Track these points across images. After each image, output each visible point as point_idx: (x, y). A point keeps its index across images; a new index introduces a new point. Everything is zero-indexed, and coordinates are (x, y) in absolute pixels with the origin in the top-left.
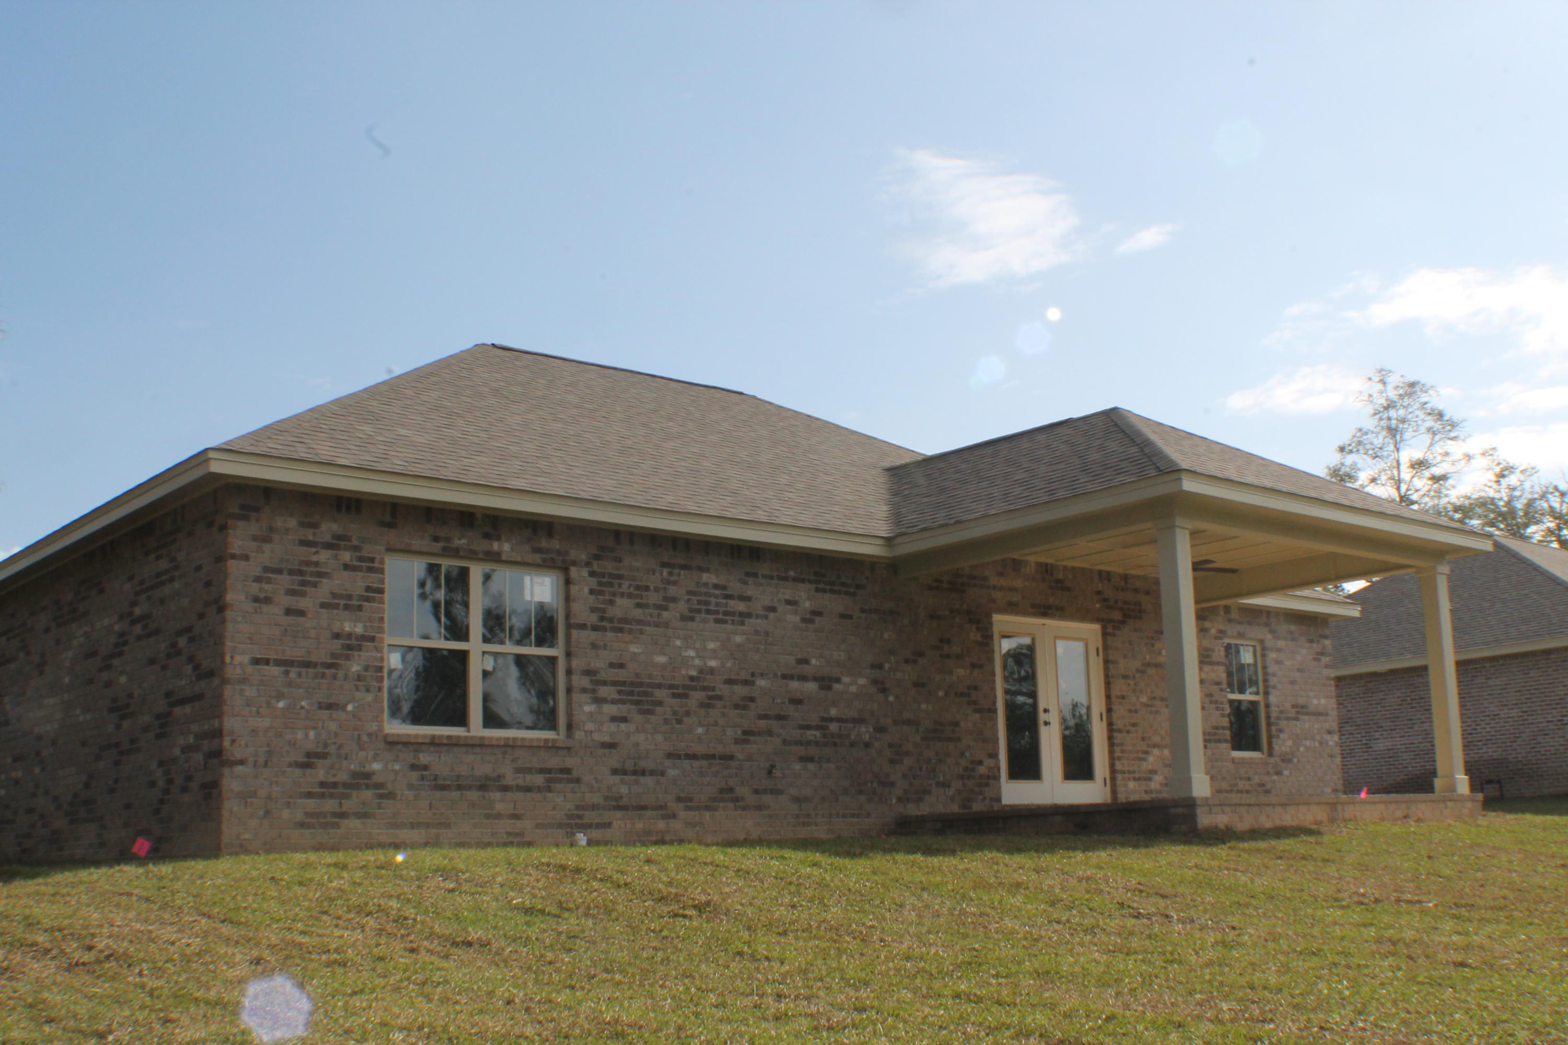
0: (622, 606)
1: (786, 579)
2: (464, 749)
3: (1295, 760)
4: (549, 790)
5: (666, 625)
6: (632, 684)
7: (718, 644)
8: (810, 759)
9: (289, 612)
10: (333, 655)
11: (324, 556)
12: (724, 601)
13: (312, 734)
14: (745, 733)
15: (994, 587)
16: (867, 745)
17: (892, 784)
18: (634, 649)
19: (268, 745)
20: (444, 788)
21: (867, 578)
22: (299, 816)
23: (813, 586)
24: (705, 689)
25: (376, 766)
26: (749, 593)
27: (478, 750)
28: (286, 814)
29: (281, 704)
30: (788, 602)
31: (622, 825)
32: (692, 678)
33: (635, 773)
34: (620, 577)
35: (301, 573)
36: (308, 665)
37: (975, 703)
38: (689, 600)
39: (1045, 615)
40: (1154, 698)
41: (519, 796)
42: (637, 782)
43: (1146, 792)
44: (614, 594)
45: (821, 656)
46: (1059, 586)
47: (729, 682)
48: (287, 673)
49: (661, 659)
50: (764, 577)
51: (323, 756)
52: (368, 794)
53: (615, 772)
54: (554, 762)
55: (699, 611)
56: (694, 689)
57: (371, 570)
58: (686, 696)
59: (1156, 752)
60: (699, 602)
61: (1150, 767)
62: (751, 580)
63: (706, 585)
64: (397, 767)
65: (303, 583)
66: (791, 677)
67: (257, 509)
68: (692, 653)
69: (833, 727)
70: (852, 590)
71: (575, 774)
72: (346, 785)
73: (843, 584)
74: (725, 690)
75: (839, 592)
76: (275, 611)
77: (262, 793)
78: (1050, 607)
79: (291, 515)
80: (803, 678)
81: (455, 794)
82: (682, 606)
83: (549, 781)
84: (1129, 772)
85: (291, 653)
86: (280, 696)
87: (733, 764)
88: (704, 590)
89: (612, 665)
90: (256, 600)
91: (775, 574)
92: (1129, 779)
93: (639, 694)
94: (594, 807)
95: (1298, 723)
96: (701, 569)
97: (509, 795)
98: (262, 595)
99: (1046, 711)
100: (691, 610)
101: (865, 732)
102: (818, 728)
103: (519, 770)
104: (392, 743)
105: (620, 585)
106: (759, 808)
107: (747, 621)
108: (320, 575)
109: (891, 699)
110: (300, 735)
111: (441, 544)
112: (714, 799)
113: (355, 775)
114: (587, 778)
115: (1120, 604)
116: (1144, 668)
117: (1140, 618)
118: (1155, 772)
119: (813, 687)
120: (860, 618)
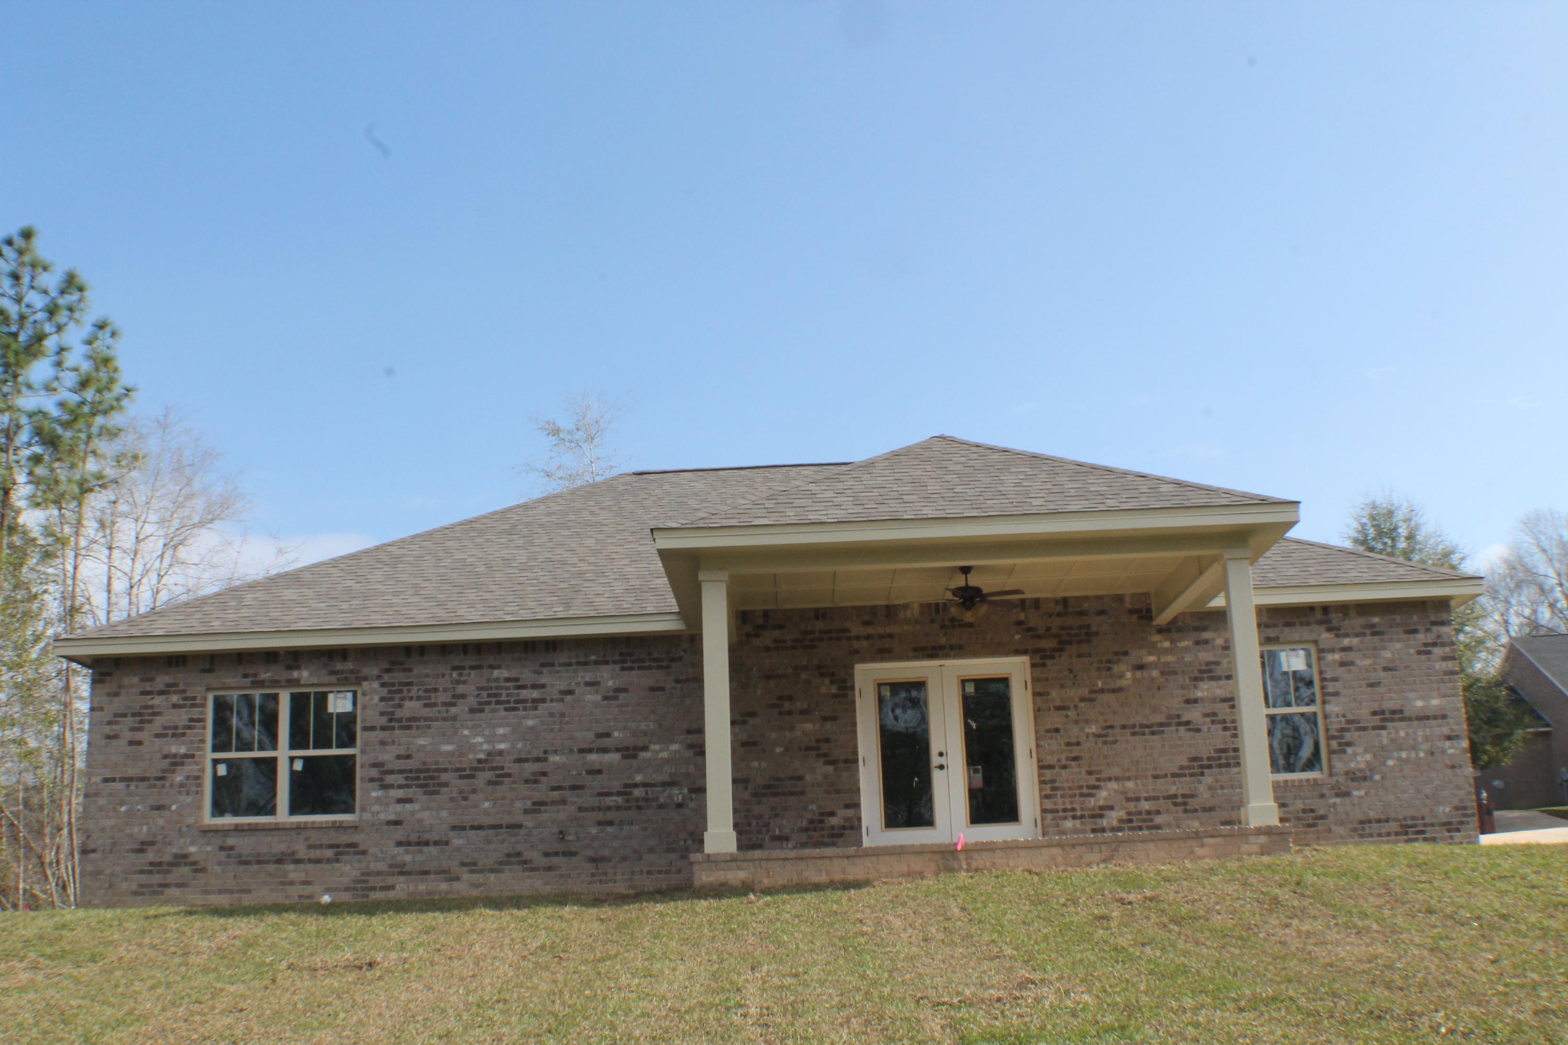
0: (411, 707)
1: (586, 663)
2: (264, 833)
3: (1377, 777)
4: (338, 861)
5: (455, 718)
6: (418, 771)
7: (508, 729)
8: (611, 823)
9: (131, 743)
10: (164, 771)
11: (158, 700)
12: (516, 691)
13: (145, 828)
14: (534, 804)
15: (858, 638)
16: (679, 806)
18: (421, 741)
19: (113, 838)
20: (246, 863)
21: (685, 651)
22: (134, 887)
23: (617, 667)
24: (493, 769)
25: (192, 849)
26: (543, 681)
27: (275, 833)
28: (124, 886)
29: (123, 809)
30: (588, 684)
31: (405, 887)
32: (480, 761)
33: (418, 844)
34: (409, 684)
35: (140, 714)
36: (143, 779)
37: (825, 755)
38: (478, 695)
39: (932, 656)
40: (1112, 727)
41: (310, 867)
42: (421, 852)
43: (1094, 831)
44: (403, 699)
45: (625, 728)
46: (958, 623)
47: (520, 760)
48: (128, 786)
49: (448, 748)
50: (565, 664)
51: (152, 843)
52: (185, 870)
53: (400, 844)
54: (343, 839)
55: (489, 703)
56: (483, 770)
57: (193, 706)
58: (472, 777)
59: (1113, 785)
60: (489, 696)
61: (1101, 803)
62: (546, 670)
63: (497, 680)
64: (209, 849)
65: (141, 722)
66: (590, 751)
67: (110, 674)
68: (480, 739)
69: (638, 792)
70: (665, 664)
71: (361, 847)
72: (170, 864)
73: (655, 660)
74: (514, 768)
75: (650, 668)
76: (122, 743)
77: (108, 871)
78: (942, 648)
79: (135, 675)
80: (604, 750)
81: (255, 867)
82: (472, 701)
83: (337, 854)
84: (1065, 810)
85: (131, 772)
86: (122, 803)
87: (523, 832)
88: (494, 684)
89: (399, 757)
90: (108, 737)
91: (574, 661)
92: (1065, 818)
93: (425, 778)
94: (379, 873)
95: (1384, 732)
96: (492, 667)
97: (302, 866)
98: (112, 734)
99: (941, 754)
100: (480, 703)
101: (677, 794)
102: (619, 794)
103: (310, 847)
104: (206, 832)
105: (409, 691)
106: (549, 869)
107: (541, 706)
108: (155, 714)
110: (136, 829)
111: (250, 679)
112: (501, 863)
113: (176, 856)
114: (372, 850)
115: (1054, 631)
116: (1094, 696)
117: (1089, 642)
118: (1111, 808)
119: (615, 757)
120: (675, 688)
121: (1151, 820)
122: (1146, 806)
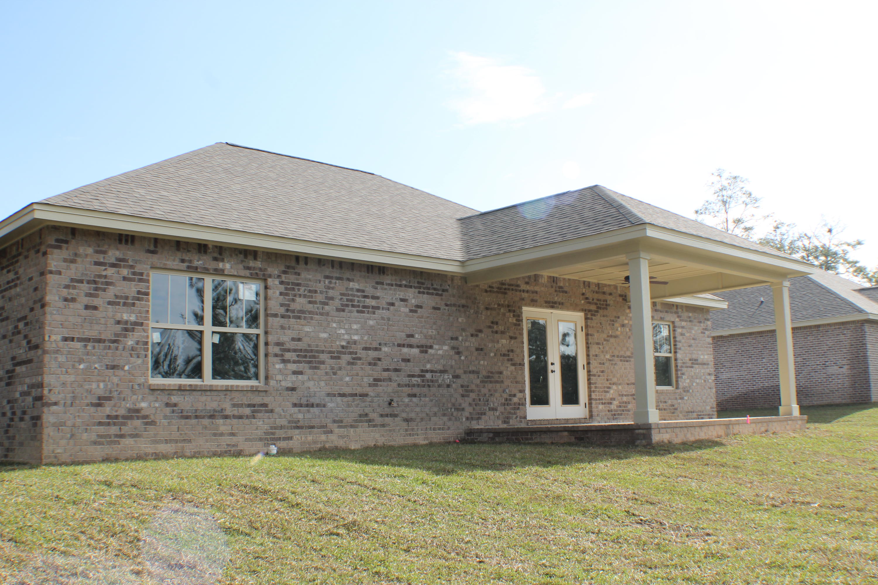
0: (300, 303)
1: (400, 286)
2: (200, 393)
3: (691, 391)
4: (254, 417)
5: (327, 314)
6: (306, 351)
7: (359, 325)
8: (415, 396)
9: (87, 307)
10: (116, 335)
11: (110, 272)
12: (363, 299)
13: (102, 385)
15: (524, 291)
16: (448, 386)
17: (463, 409)
18: (307, 329)
19: (73, 393)
20: (187, 417)
21: (449, 286)
22: (94, 437)
23: (417, 290)
24: (351, 353)
25: (144, 405)
26: (378, 294)
27: (208, 393)
28: (85, 436)
29: (82, 366)
30: (402, 300)
31: (299, 438)
32: (343, 347)
33: (307, 406)
34: (298, 285)
35: (95, 282)
36: (99, 341)
37: (511, 360)
38: (341, 299)
39: (552, 307)
40: (614, 356)
41: (235, 421)
42: (309, 411)
43: (609, 411)
44: (295, 296)
45: (421, 333)
46: (561, 290)
47: (366, 349)
48: (86, 346)
49: (324, 335)
50: (389, 284)
51: (109, 399)
52: (138, 423)
53: (295, 405)
54: (257, 400)
55: (347, 306)
56: (345, 353)
57: (140, 280)
58: (339, 358)
59: (614, 387)
60: (348, 300)
61: (611, 396)
62: (379, 287)
63: (352, 289)
64: (157, 405)
65: (96, 289)
66: (403, 346)
67: (66, 242)
68: (343, 331)
69: (428, 376)
70: (440, 292)
71: (270, 407)
72: (124, 417)
73: (435, 289)
74: (362, 354)
75: (432, 294)
76: (79, 306)
77: (69, 423)
78: (555, 303)
79: (89, 246)
80: (410, 346)
81: (194, 421)
82: (337, 303)
83: (254, 412)
84: (599, 399)
85: (88, 334)
86: (81, 361)
87: (368, 399)
88: (350, 293)
89: (293, 339)
90: (66, 300)
91: (394, 283)
92: (599, 404)
93: (310, 357)
94: (282, 427)
95: (693, 369)
96: (349, 280)
97: (228, 421)
98: (69, 297)
99: (552, 364)
100: (342, 305)
101: (447, 378)
102: (419, 376)
103: (234, 405)
104: (153, 390)
105: (299, 290)
106: (383, 426)
107: (377, 311)
108: (108, 284)
109: (463, 358)
110: (94, 386)
111: (186, 264)
112: (356, 421)
113: (130, 410)
114: (278, 410)
115: (595, 301)
116: (608, 338)
117: (606, 309)
118: (614, 399)
119: (415, 351)
120: (445, 309)
121: (627, 407)
122: (625, 399)
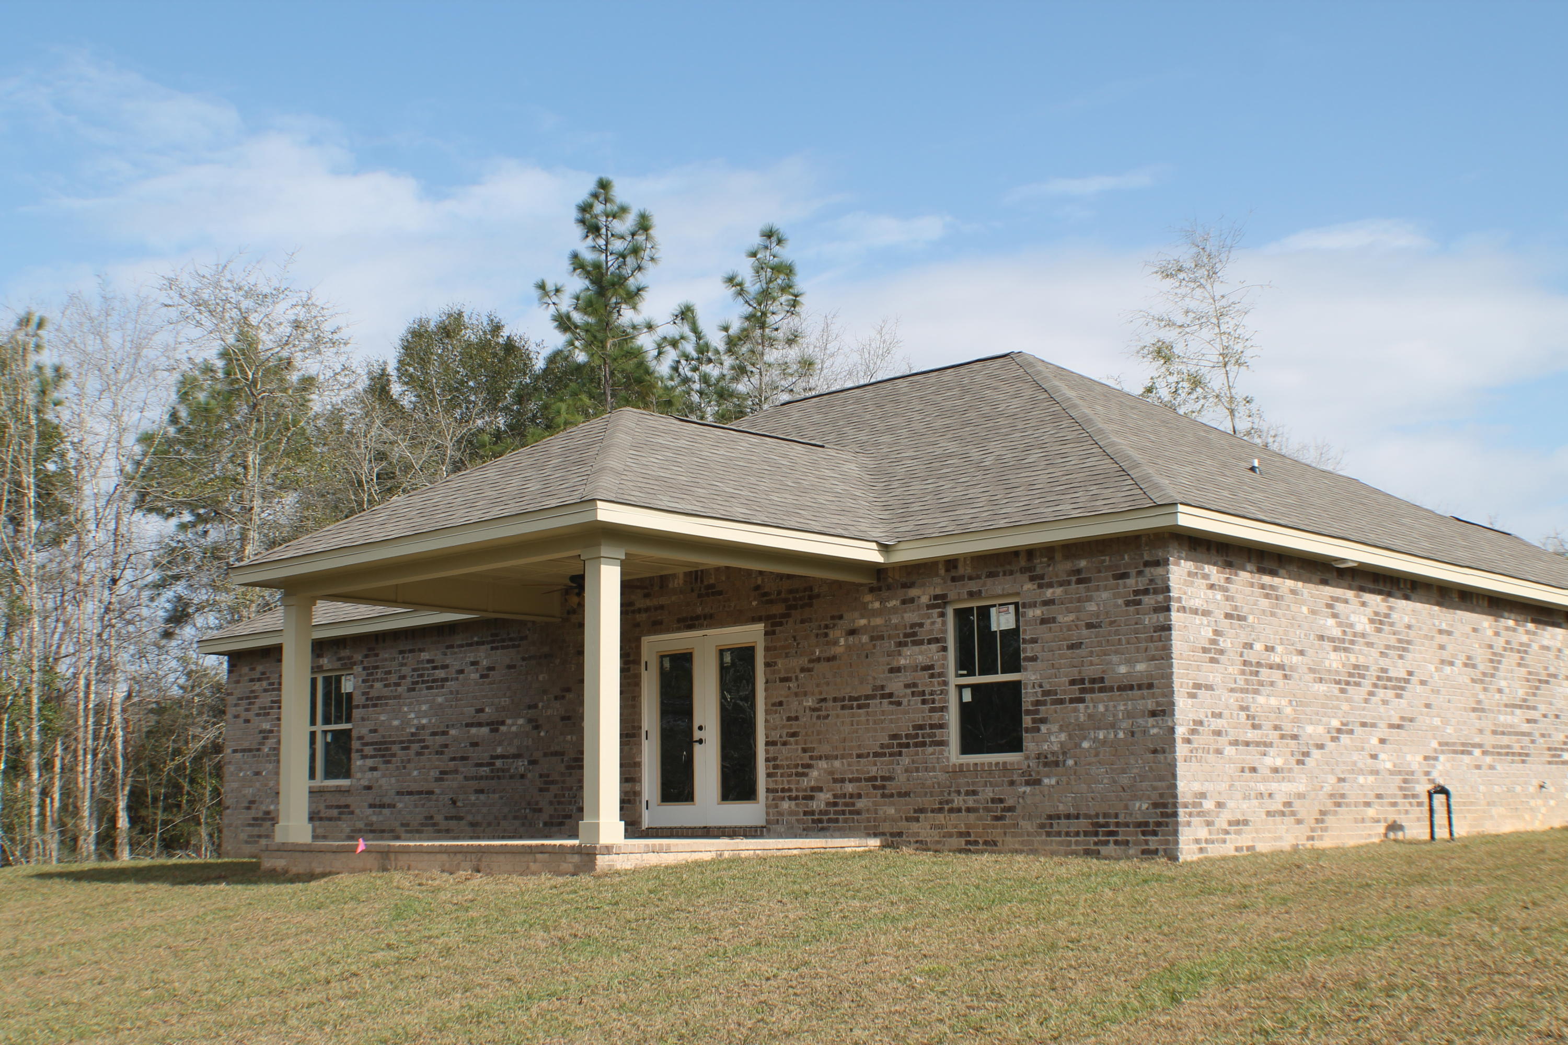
0: (378, 688)
1: (471, 645)
3: (1070, 762)
4: (340, 819)
5: (400, 697)
6: (381, 743)
7: (428, 706)
8: (481, 791)
9: (246, 721)
10: (260, 744)
11: (257, 686)
12: (433, 672)
13: (251, 790)
14: (442, 773)
15: (640, 611)
16: (522, 776)
17: (540, 810)
18: (382, 717)
19: (237, 797)
22: (246, 837)
23: (489, 646)
24: (419, 741)
26: (448, 662)
28: (242, 836)
29: (242, 774)
30: (472, 664)
32: (413, 734)
34: (377, 667)
35: (249, 698)
36: (250, 750)
38: (412, 676)
39: (691, 627)
40: (824, 700)
42: (380, 813)
43: (805, 813)
44: (373, 681)
45: (492, 704)
46: (711, 591)
47: (434, 734)
49: (396, 723)
50: (459, 646)
53: (371, 806)
54: (343, 801)
55: (417, 683)
56: (414, 742)
58: (408, 748)
59: (823, 764)
60: (418, 676)
61: (813, 783)
62: (449, 651)
63: (423, 661)
65: (250, 704)
66: (472, 725)
68: (413, 715)
69: (499, 763)
70: (517, 643)
71: (351, 808)
72: (262, 819)
73: (511, 639)
74: (430, 740)
75: (507, 647)
77: (234, 824)
78: (698, 618)
79: (247, 666)
80: (480, 725)
82: (409, 681)
83: (340, 813)
84: (783, 790)
85: (245, 744)
86: (241, 770)
87: (434, 797)
88: (421, 666)
89: (371, 731)
92: (783, 799)
93: (384, 750)
95: (1081, 706)
96: (420, 650)
99: (700, 728)
100: (413, 683)
101: (521, 765)
102: (488, 764)
103: (328, 807)
105: (377, 673)
107: (446, 684)
108: (256, 697)
109: (542, 734)
112: (422, 825)
114: (357, 811)
115: (783, 595)
116: (811, 665)
117: (811, 605)
118: (820, 789)
119: (485, 730)
120: (522, 666)
121: (853, 804)
122: (850, 788)
